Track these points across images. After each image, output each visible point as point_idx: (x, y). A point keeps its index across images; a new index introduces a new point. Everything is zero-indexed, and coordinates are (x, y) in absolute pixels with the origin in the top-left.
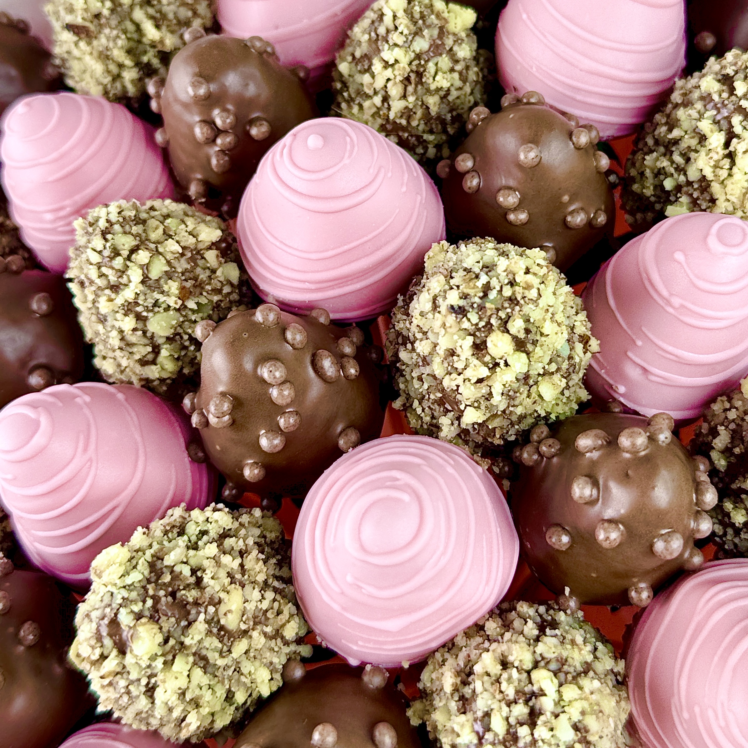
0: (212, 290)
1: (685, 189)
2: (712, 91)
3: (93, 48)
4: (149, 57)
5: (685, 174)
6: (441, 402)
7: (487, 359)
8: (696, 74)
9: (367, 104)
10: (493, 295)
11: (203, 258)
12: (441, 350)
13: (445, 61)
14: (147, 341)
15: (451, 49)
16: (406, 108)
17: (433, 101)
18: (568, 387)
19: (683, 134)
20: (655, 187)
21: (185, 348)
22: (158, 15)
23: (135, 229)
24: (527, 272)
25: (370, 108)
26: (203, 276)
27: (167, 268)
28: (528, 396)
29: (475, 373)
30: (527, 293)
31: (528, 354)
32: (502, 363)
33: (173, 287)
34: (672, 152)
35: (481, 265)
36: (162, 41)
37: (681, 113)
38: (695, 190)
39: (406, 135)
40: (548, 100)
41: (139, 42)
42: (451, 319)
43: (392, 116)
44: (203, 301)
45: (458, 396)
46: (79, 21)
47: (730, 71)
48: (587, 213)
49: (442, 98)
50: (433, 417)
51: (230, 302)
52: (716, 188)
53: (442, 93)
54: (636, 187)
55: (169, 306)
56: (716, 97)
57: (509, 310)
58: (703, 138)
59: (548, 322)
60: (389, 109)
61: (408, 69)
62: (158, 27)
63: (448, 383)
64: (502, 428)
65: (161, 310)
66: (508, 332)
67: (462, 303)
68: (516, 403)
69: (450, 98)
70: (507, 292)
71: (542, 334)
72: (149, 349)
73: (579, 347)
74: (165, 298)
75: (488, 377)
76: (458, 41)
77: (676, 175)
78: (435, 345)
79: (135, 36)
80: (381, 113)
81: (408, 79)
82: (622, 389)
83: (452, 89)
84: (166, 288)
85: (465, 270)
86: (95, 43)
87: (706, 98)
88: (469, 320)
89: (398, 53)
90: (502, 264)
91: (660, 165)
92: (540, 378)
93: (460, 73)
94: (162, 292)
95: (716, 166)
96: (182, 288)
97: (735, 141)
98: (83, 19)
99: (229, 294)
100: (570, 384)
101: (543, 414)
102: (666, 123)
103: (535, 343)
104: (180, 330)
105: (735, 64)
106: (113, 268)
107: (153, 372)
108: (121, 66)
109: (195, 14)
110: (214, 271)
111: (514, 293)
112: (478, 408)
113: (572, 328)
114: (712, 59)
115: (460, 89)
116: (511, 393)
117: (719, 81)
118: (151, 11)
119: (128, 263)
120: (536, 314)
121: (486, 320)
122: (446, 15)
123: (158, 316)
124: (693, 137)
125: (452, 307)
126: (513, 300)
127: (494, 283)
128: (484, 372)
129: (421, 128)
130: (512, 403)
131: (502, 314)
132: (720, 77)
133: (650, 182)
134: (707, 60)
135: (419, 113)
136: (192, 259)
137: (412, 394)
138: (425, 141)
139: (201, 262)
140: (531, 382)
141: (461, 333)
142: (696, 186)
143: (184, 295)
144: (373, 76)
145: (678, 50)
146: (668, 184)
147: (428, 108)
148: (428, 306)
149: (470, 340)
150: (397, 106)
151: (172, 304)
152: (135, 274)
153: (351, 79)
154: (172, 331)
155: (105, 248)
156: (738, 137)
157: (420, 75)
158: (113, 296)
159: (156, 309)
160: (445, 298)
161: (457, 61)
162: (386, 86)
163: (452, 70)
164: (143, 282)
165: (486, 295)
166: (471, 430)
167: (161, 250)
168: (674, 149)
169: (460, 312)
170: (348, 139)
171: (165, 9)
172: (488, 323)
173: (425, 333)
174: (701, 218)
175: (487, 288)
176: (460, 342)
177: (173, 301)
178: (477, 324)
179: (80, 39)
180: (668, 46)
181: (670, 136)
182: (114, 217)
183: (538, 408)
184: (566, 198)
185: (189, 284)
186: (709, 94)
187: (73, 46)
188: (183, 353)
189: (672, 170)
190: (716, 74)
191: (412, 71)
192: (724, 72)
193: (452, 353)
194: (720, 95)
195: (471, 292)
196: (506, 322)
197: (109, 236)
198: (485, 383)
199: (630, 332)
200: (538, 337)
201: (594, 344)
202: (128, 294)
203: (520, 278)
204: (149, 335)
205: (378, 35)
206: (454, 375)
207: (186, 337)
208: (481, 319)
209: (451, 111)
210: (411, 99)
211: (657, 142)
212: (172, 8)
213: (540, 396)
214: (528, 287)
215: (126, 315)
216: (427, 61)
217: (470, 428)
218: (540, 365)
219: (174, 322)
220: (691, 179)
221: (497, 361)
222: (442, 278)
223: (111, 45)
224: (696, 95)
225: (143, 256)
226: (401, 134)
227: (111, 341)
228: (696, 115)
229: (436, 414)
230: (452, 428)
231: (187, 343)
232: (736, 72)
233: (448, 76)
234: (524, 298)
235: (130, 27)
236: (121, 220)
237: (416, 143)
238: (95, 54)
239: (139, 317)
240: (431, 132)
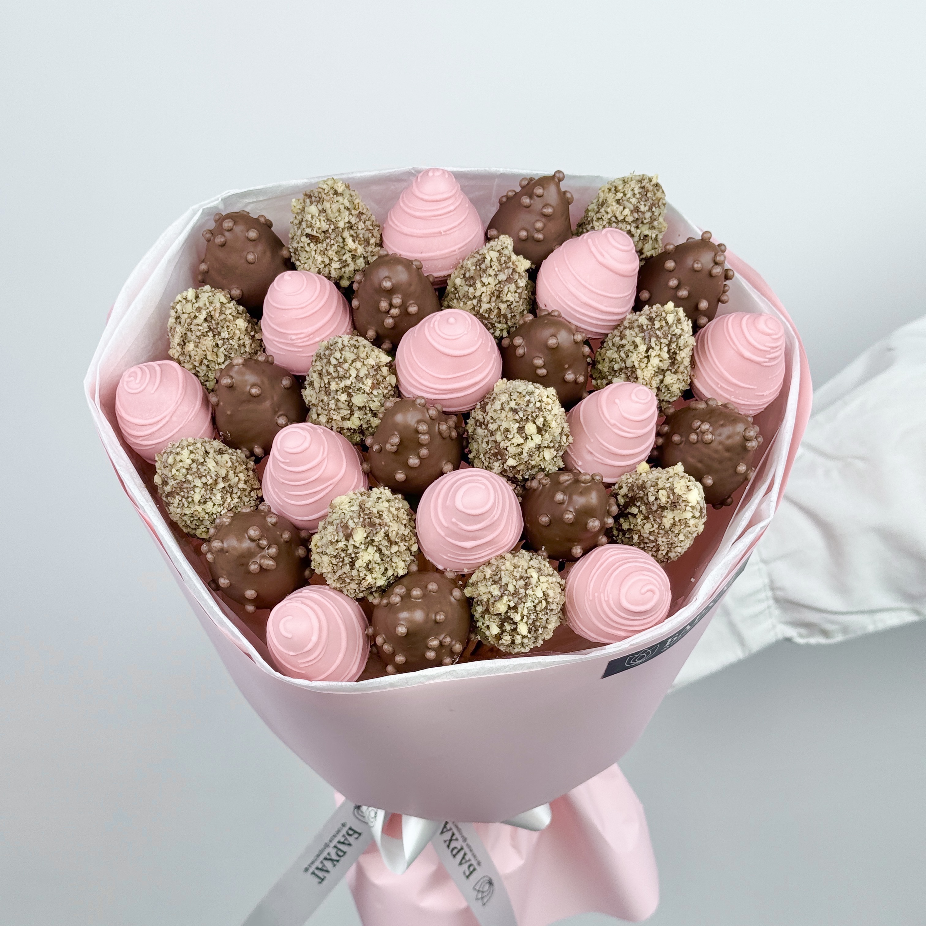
0: (385, 387)
1: (624, 371)
2: (644, 324)
3: (317, 247)
4: (347, 257)
5: (625, 363)
6: (495, 455)
7: (524, 435)
8: (638, 313)
9: (469, 303)
10: (531, 405)
11: (380, 370)
12: (502, 429)
13: (513, 287)
14: (348, 408)
15: (516, 281)
16: (490, 308)
17: (503, 306)
18: (556, 457)
19: (627, 343)
20: (609, 367)
21: (366, 414)
22: (355, 235)
23: (355, 351)
24: (548, 397)
25: (470, 305)
26: (381, 379)
27: (367, 373)
28: (538, 456)
29: (517, 441)
30: (547, 406)
31: (542, 435)
32: (530, 438)
33: (369, 382)
34: (620, 351)
35: (526, 391)
36: (356, 250)
37: (627, 332)
38: (629, 372)
39: (486, 322)
40: (563, 315)
41: (343, 248)
42: (510, 414)
43: (481, 311)
44: (380, 392)
45: (506, 452)
46: (314, 233)
47: (653, 315)
48: (576, 375)
49: (508, 306)
50: (489, 463)
51: (391, 395)
52: (639, 372)
53: (509, 303)
54: (600, 366)
55: (365, 391)
56: (645, 327)
57: (537, 413)
58: (636, 346)
59: (554, 422)
60: (480, 307)
61: (494, 289)
62: (354, 241)
63: (503, 445)
64: (523, 470)
65: (361, 393)
66: (535, 423)
67: (516, 407)
68: (532, 459)
69: (512, 306)
70: (538, 405)
71: (550, 428)
72: (349, 412)
73: (564, 438)
74: (365, 387)
75: (523, 444)
76: (520, 277)
77: (620, 363)
78: (500, 426)
79: (342, 245)
80: (476, 309)
81: (493, 293)
82: (580, 463)
83: (514, 302)
84: (365, 383)
85: (518, 392)
86: (319, 245)
87: (641, 327)
88: (519, 415)
89: (491, 280)
90: (537, 391)
91: (613, 356)
92: (545, 449)
93: (519, 293)
94: (363, 384)
95: (640, 361)
96: (373, 384)
97: (651, 350)
98: (317, 232)
99: (390, 390)
100: (558, 455)
101: (543, 467)
102: (620, 336)
103: (546, 431)
104: (367, 405)
105: (657, 312)
106: (343, 368)
107: (347, 424)
108: (331, 259)
109: (373, 235)
110: (385, 378)
111: (541, 406)
112: (514, 459)
113: (563, 428)
114: (647, 306)
115: (518, 302)
116: (531, 453)
117: (648, 319)
118: (352, 232)
119: (350, 367)
120: (549, 418)
121: (526, 416)
122: (517, 263)
123: (359, 395)
124: (631, 345)
125: (512, 408)
126: (540, 409)
127: (532, 400)
128: (521, 441)
129: (494, 320)
130: (531, 458)
131: (534, 415)
132: (648, 317)
133: (607, 364)
134: (644, 306)
135: (496, 312)
136: (376, 370)
137: (480, 451)
138: (495, 326)
139: (379, 372)
140: (541, 450)
141: (514, 421)
142: (629, 370)
143: (373, 387)
144: (475, 289)
145: (631, 298)
146: (616, 367)
147: (500, 310)
148: (499, 407)
149: (517, 425)
150: (485, 306)
151: (367, 391)
152: (354, 373)
153: (461, 287)
154: (363, 404)
155: (341, 357)
156: (653, 348)
157: (500, 292)
158: (339, 382)
159: (358, 392)
160: (508, 404)
161: (518, 288)
162: (481, 296)
163: (516, 292)
164: (355, 377)
165: (528, 405)
166: (508, 471)
167: (365, 363)
168: (621, 349)
169: (515, 411)
170: (467, 322)
171: (359, 232)
172: (527, 418)
173: (495, 420)
174: (630, 386)
175: (529, 402)
176: (512, 425)
177: (367, 389)
178: (522, 418)
179: (312, 242)
180: (626, 296)
181: (621, 343)
182: (346, 343)
183: (541, 464)
184: (566, 366)
185: (375, 382)
186: (643, 326)
187: (306, 245)
188: (365, 417)
189: (619, 360)
190: (647, 315)
191: (496, 290)
192: (651, 315)
193: (507, 430)
194: (647, 327)
195: (521, 403)
196: (535, 419)
197: (343, 352)
198: (521, 446)
199: (588, 435)
200: (548, 429)
201: (571, 439)
202: (348, 382)
203: (545, 399)
204: (351, 404)
205: (480, 268)
206: (506, 441)
207: (368, 409)
208: (524, 416)
209: (511, 313)
210: (493, 304)
211: (613, 345)
212: (363, 231)
213: (544, 458)
214: (548, 404)
215: (343, 393)
216: (504, 286)
217: (508, 469)
218: (547, 442)
219: (365, 400)
220: (627, 366)
221: (528, 437)
222: (507, 395)
223: (329, 248)
224: (636, 324)
225: (358, 364)
226: (484, 321)
227: (331, 406)
228: (634, 334)
229: (491, 461)
230: (499, 468)
231: (368, 412)
232: (656, 316)
233: (513, 294)
234: (545, 409)
235: (341, 240)
236: (349, 345)
237: (491, 327)
238: (318, 251)
239: (350, 395)
240: (500, 322)
